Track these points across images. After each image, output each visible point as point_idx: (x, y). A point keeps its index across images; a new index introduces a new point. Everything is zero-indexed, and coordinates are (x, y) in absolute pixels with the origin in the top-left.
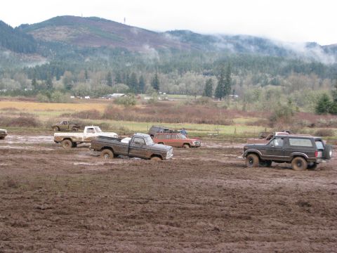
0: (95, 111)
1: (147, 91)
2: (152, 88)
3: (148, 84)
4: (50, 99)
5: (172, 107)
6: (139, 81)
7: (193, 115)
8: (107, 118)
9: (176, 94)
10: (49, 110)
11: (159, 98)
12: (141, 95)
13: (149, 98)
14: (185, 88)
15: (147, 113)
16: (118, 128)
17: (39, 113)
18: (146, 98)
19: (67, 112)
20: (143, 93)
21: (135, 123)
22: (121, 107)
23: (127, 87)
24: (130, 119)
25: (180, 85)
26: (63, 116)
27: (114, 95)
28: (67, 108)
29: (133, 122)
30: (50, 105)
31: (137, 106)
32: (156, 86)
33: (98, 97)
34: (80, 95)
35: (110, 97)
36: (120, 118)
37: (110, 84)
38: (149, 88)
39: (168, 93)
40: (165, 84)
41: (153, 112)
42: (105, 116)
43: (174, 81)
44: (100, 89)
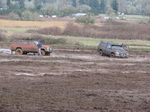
0: (57, 28)
1: (107, 11)
2: (112, 9)
3: (108, 5)
4: (21, 17)
5: (127, 26)
6: (100, 3)
7: (145, 32)
8: (67, 35)
9: (133, 14)
10: (17, 27)
11: (118, 18)
12: (102, 15)
13: (108, 18)
14: (141, 9)
15: (103, 30)
16: (74, 43)
17: (9, 29)
18: (105, 18)
19: (32, 29)
20: (103, 13)
21: (92, 39)
22: (81, 25)
23: (90, 8)
24: (88, 36)
25: (137, 6)
26: (29, 31)
27: (78, 14)
28: (33, 25)
29: (90, 38)
30: (19, 23)
31: (96, 24)
32: (115, 7)
33: (64, 16)
34: (47, 14)
35: (74, 16)
36: (79, 34)
37: (74, 5)
38: (109, 9)
39: (126, 13)
40: (124, 6)
41: (109, 30)
42: (66, 33)
43: (131, 3)
44: (65, 9)
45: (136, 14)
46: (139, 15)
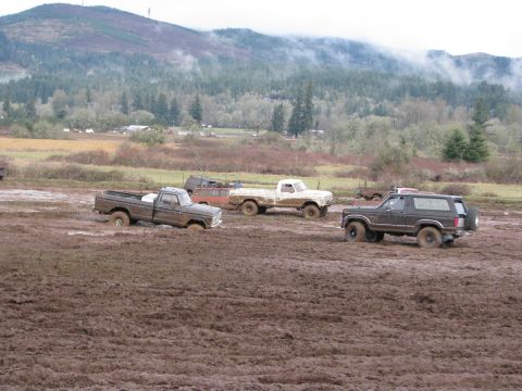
0: (102, 152)
1: (183, 122)
2: (191, 118)
3: (184, 111)
4: (31, 132)
5: (221, 147)
6: (169, 107)
7: (253, 159)
8: (121, 164)
9: (228, 127)
10: (30, 150)
11: (202, 134)
12: (173, 128)
13: (185, 133)
14: (241, 118)
15: (183, 156)
16: (138, 178)
17: (14, 153)
18: (180, 133)
19: (58, 153)
20: (177, 125)
21: (164, 171)
22: (141, 147)
23: (152, 116)
24: (156, 166)
25: (235, 113)
26: (52, 158)
27: (132, 128)
28: (58, 147)
29: (161, 170)
30: (31, 143)
31: (168, 145)
32: (197, 114)
33: (106, 130)
34: (78, 127)
35: (126, 130)
36: (141, 163)
37: (125, 110)
38: (186, 117)
39: (216, 125)
40: (212, 112)
41: (192, 155)
42: (118, 161)
43: (224, 107)
44: (110, 118)
45: (233, 127)
46: (237, 128)
